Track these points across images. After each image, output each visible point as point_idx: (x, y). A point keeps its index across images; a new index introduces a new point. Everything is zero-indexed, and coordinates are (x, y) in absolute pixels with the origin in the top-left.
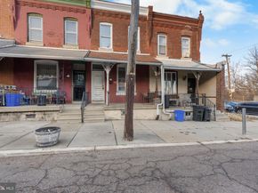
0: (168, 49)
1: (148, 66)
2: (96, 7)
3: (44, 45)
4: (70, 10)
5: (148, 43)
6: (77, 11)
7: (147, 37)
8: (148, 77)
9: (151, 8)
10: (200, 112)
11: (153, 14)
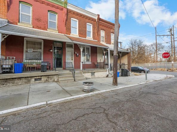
0: (106, 39)
1: (96, 47)
2: (69, 8)
3: (33, 27)
4: (53, 6)
5: (96, 34)
6: (57, 8)
7: (96, 31)
8: (96, 53)
9: (99, 15)
10: (125, 72)
11: (99, 19)
